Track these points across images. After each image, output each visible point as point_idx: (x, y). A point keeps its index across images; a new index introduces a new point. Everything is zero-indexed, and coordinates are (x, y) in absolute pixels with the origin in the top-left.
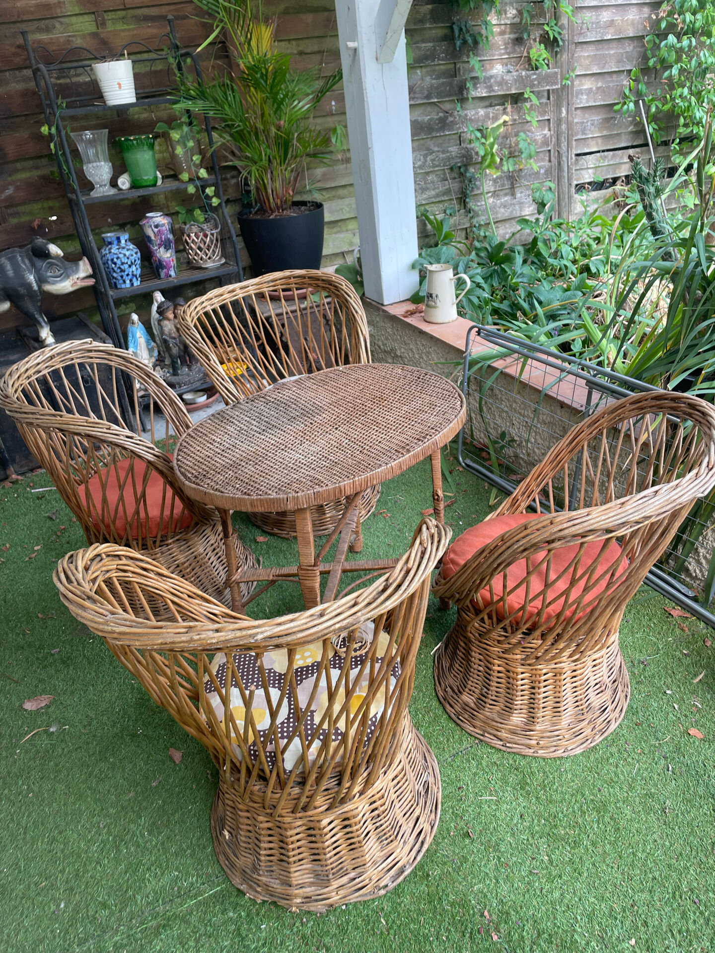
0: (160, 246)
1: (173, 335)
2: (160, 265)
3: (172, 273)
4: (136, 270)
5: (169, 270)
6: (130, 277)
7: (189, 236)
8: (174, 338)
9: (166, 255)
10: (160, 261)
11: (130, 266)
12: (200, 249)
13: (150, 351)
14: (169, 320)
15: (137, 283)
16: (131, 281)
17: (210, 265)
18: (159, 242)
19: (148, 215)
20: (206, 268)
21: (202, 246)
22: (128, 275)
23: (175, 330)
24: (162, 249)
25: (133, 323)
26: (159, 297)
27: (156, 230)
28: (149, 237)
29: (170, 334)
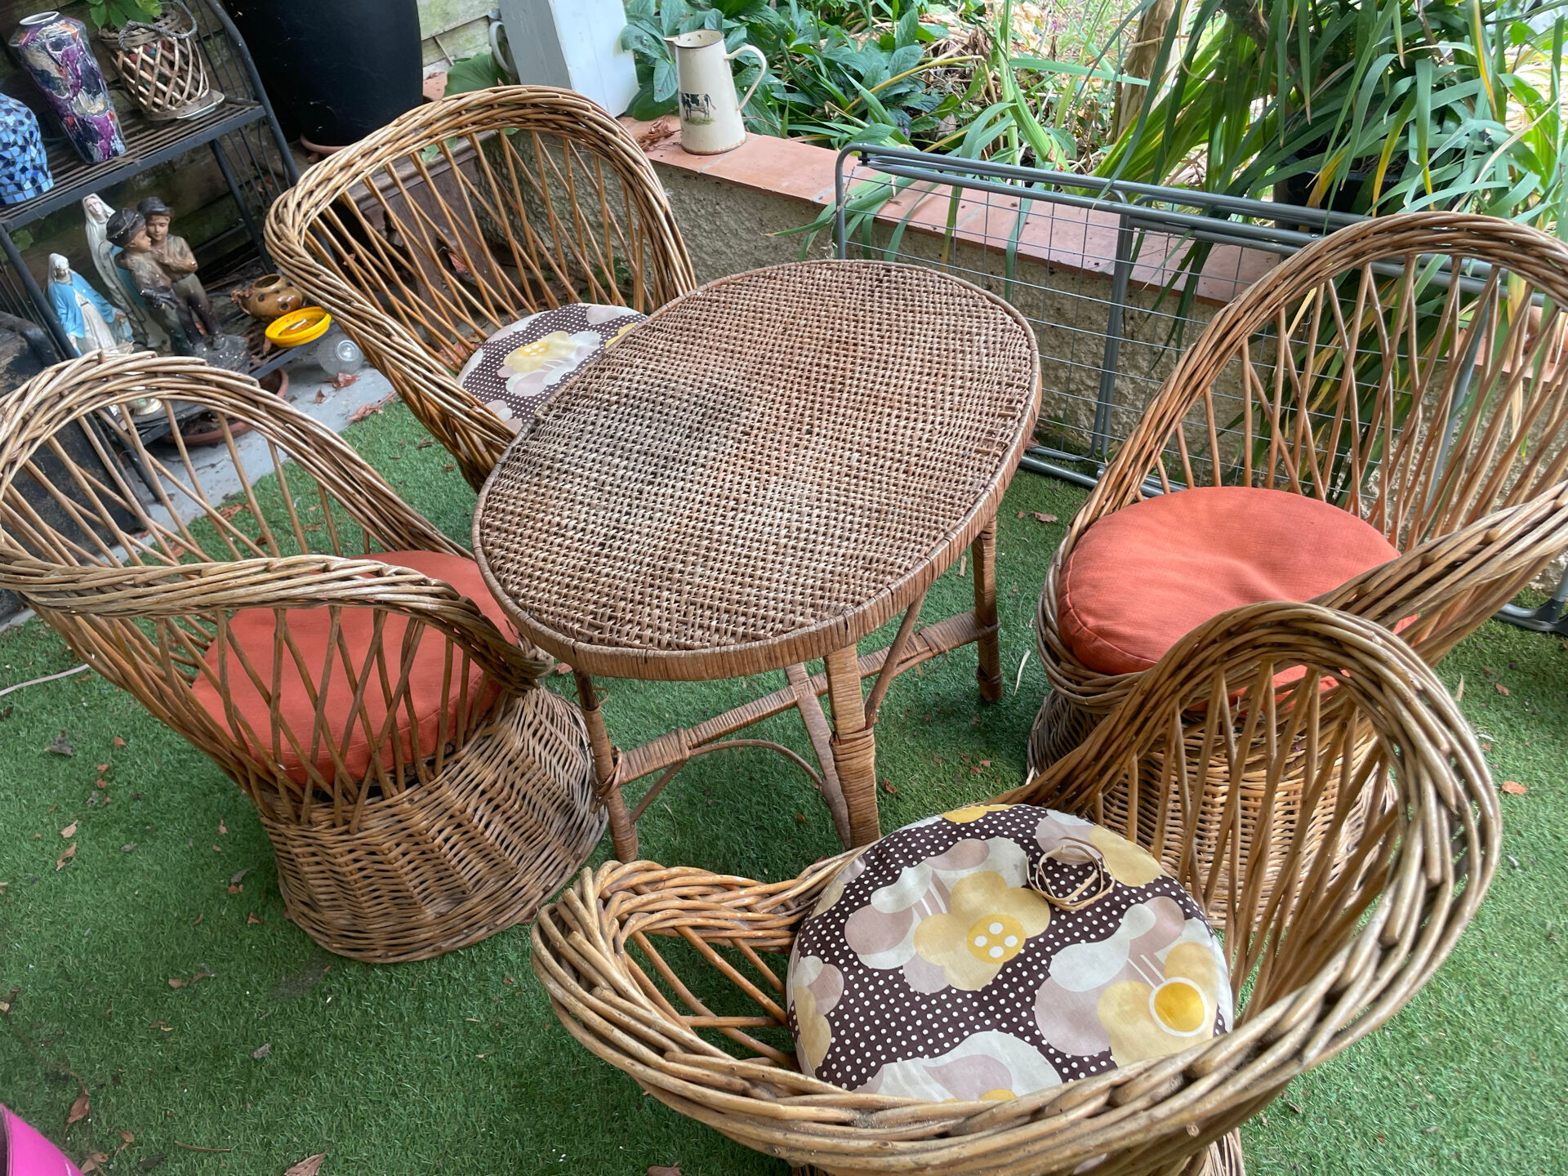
0: (76, 88)
1: (162, 283)
2: (87, 132)
3: (118, 145)
4: (37, 154)
5: (109, 139)
6: (29, 174)
7: (129, 53)
8: (166, 289)
9: (95, 107)
10: (83, 122)
11: (23, 149)
12: (165, 80)
13: (114, 327)
14: (141, 251)
15: (47, 185)
16: (34, 181)
17: (193, 111)
18: (71, 79)
19: (23, 22)
20: (186, 121)
21: (166, 71)
22: (24, 170)
23: (159, 270)
24: (83, 97)
25: (59, 275)
26: (98, 208)
27: (57, 54)
28: (44, 74)
29: (154, 282)
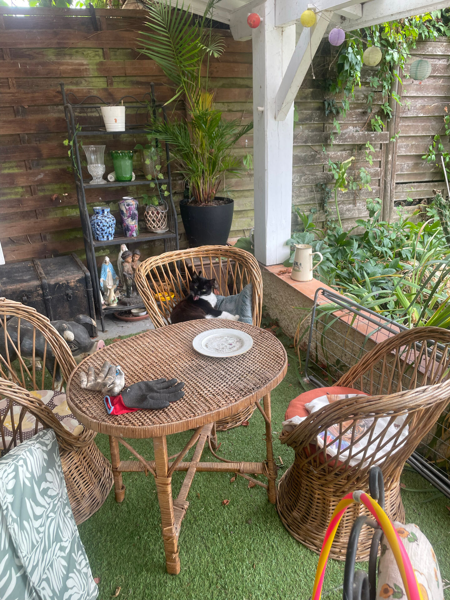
0: (129, 217)
1: (130, 272)
2: (128, 229)
3: (134, 234)
4: (112, 230)
5: (132, 232)
6: (107, 235)
7: (148, 213)
8: (130, 274)
9: (132, 223)
10: (127, 226)
11: (108, 228)
12: (154, 221)
13: (114, 280)
14: (128, 262)
15: (111, 238)
16: (107, 237)
17: (159, 231)
18: (128, 214)
19: (124, 198)
20: (156, 233)
21: (155, 219)
22: (106, 233)
23: (131, 269)
24: (130, 219)
25: (106, 263)
26: (124, 248)
27: (127, 207)
28: (122, 211)
29: (128, 271)
